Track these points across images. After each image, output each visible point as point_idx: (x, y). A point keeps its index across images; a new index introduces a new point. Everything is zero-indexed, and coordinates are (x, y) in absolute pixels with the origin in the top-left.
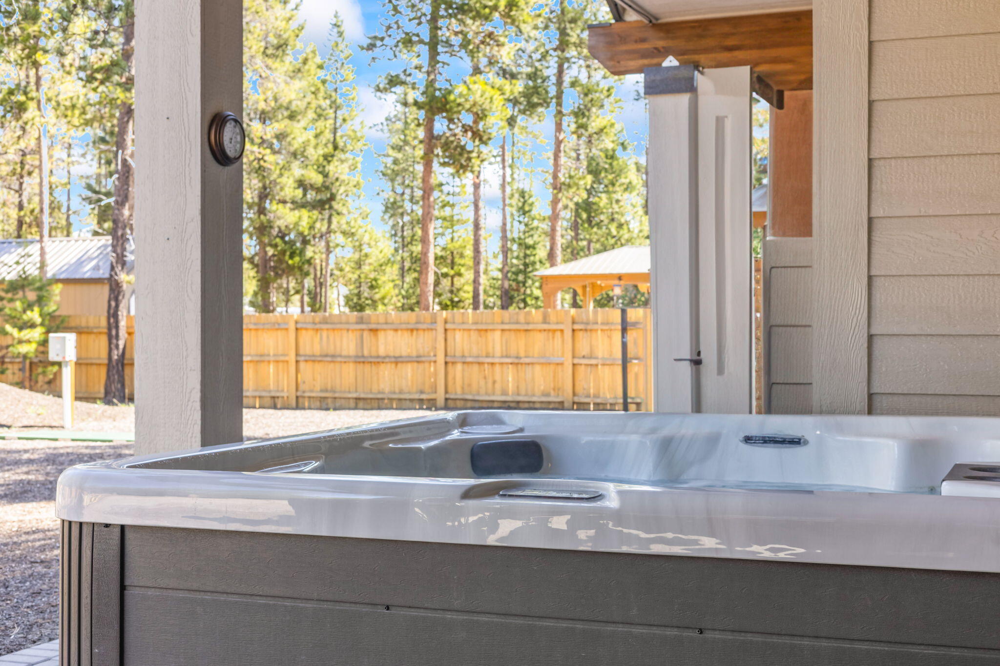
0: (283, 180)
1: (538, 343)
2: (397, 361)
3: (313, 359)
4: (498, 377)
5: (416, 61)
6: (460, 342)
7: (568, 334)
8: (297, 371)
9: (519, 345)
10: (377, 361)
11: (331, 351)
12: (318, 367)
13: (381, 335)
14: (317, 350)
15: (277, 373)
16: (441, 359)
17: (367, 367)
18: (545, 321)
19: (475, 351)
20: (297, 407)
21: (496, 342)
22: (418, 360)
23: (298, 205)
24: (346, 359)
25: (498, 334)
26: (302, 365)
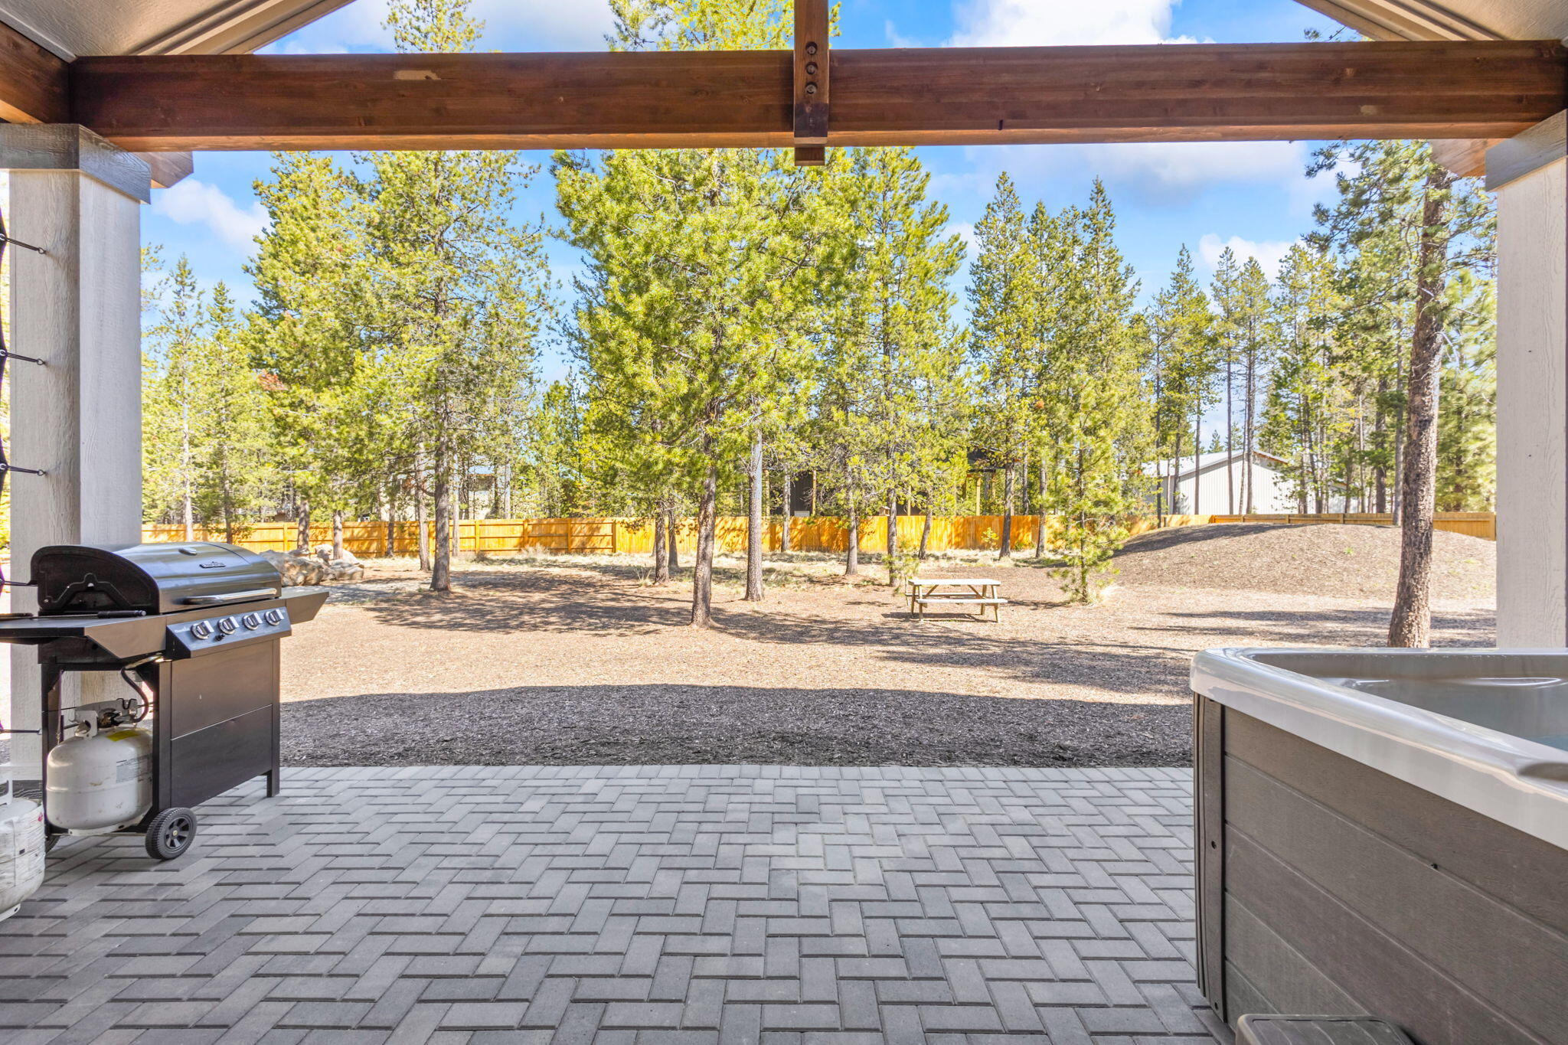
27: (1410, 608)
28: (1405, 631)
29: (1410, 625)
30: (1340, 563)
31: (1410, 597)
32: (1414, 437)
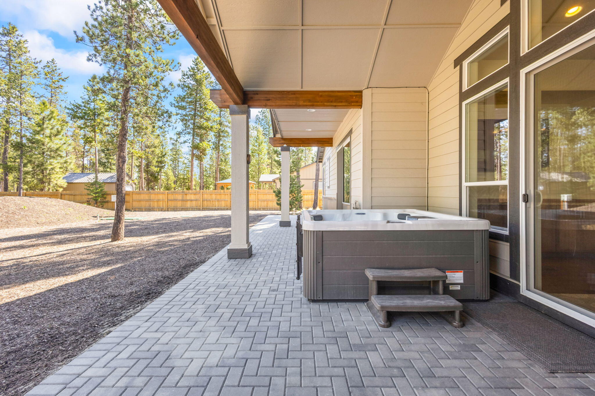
0: (153, 161)
1: (223, 197)
2: (191, 201)
3: (171, 200)
4: (214, 204)
5: (189, 138)
6: (205, 196)
7: (229, 195)
8: (168, 203)
9: (218, 197)
10: (187, 201)
11: (176, 198)
12: (173, 202)
13: (188, 195)
14: (172, 198)
15: (162, 204)
16: (201, 200)
17: (184, 202)
18: (224, 192)
19: (209, 198)
20: (168, 211)
21: (214, 196)
22: (196, 200)
23: (155, 167)
24: (179, 200)
25: (214, 195)
26: (169, 202)
27: (120, 223)
28: (119, 231)
29: (120, 229)
30: (22, 213)
31: (120, 219)
32: (121, 166)
